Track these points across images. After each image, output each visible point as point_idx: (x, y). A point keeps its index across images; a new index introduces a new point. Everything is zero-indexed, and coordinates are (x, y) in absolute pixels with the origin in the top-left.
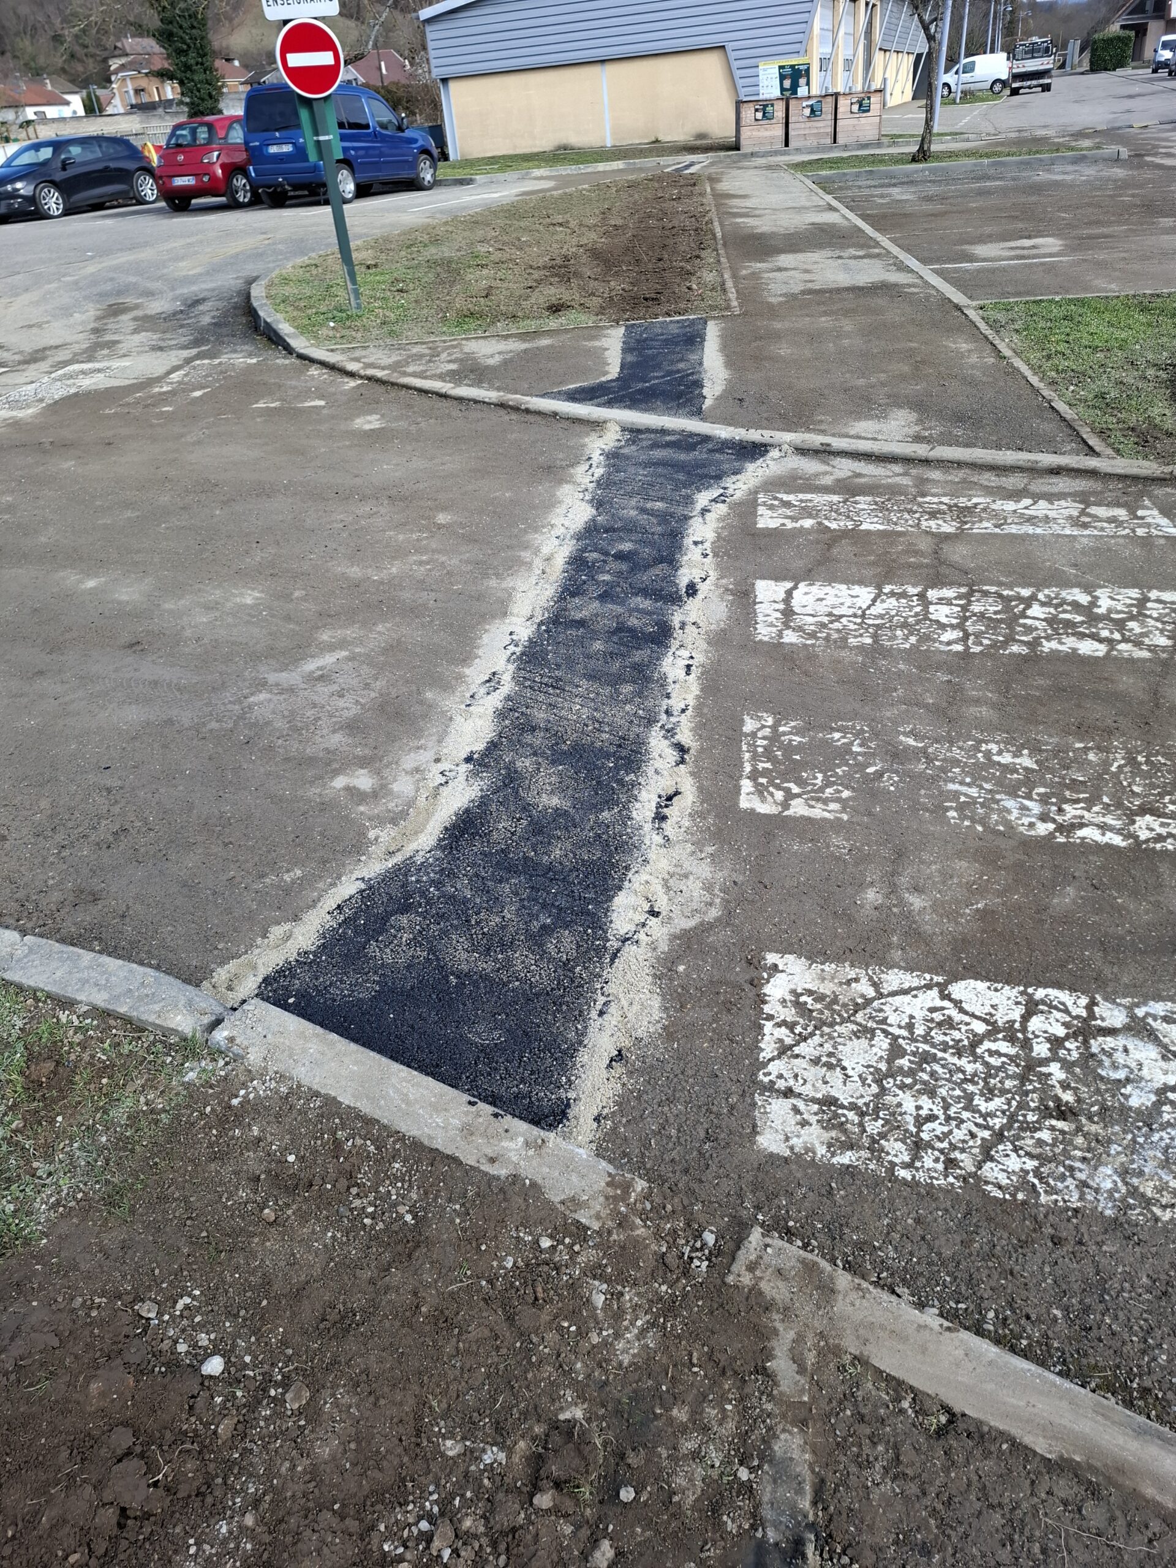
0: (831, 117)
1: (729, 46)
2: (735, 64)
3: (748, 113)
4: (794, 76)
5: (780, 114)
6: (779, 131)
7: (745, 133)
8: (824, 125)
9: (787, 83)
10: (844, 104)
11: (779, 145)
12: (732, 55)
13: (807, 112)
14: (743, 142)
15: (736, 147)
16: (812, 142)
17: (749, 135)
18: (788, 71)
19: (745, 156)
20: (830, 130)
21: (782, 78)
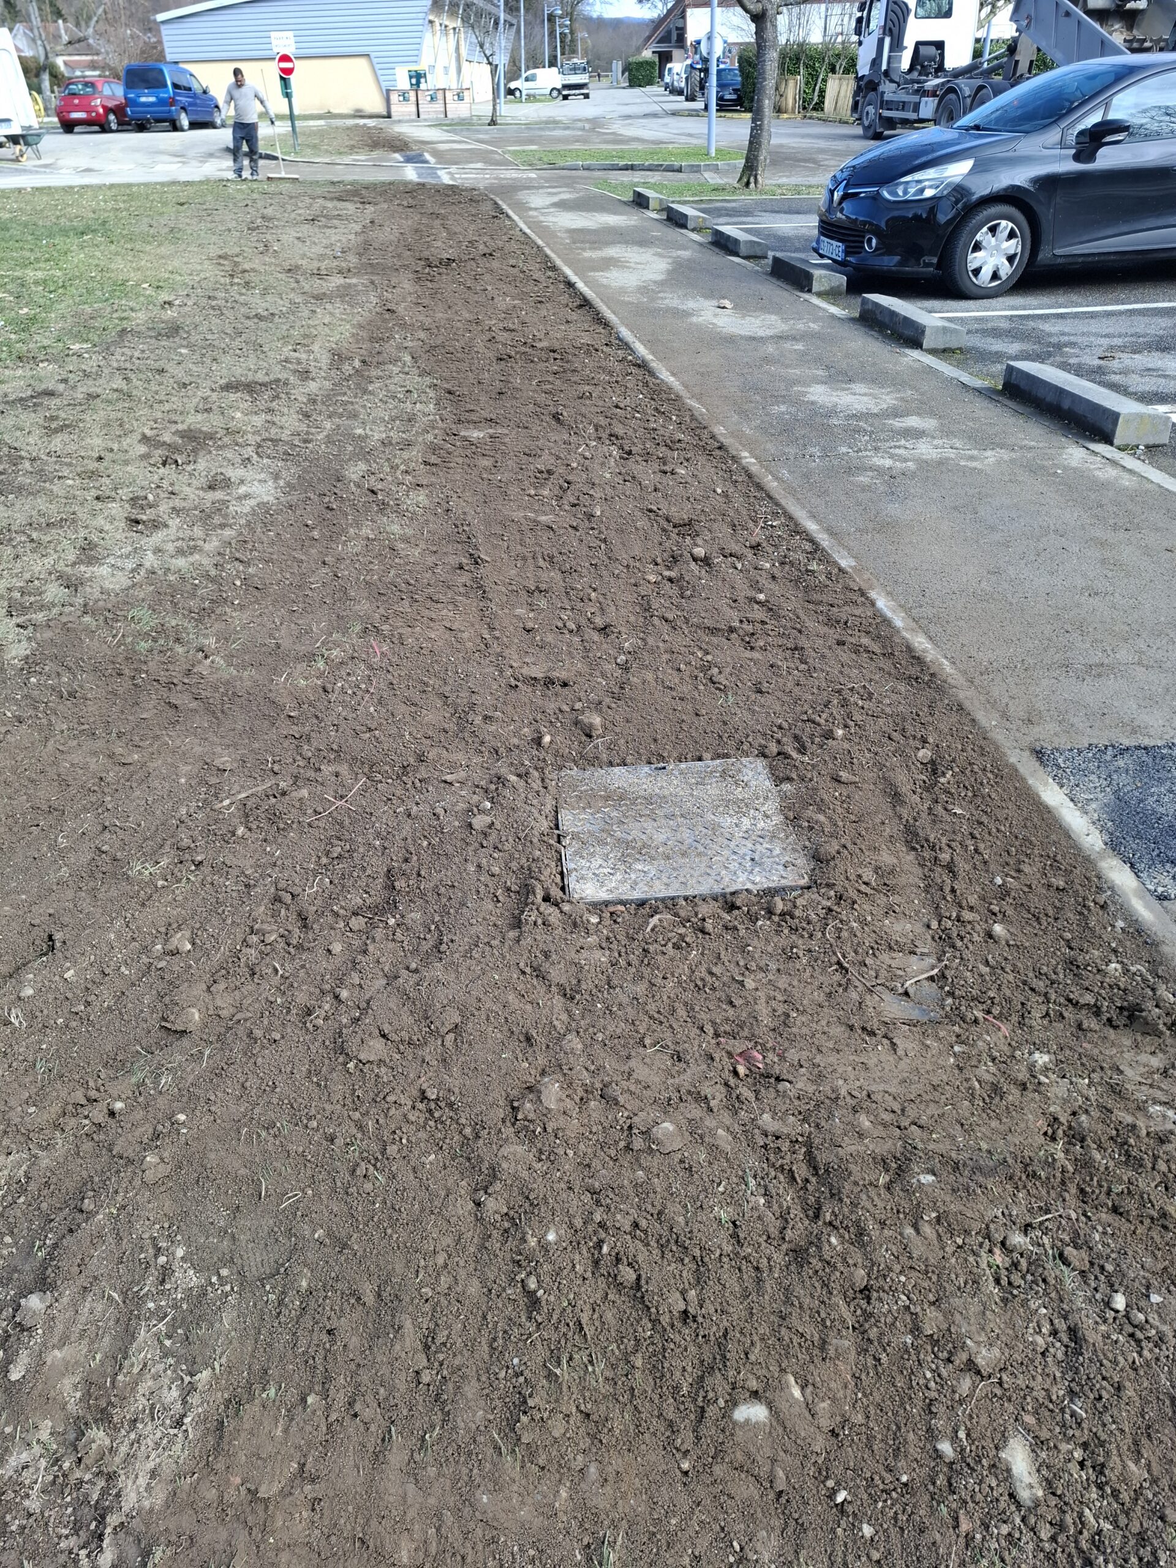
0: (442, 102)
1: (373, 55)
2: (377, 66)
3: (394, 97)
4: (418, 77)
5: (413, 98)
6: (414, 109)
7: (394, 108)
8: (438, 106)
9: (414, 81)
10: (449, 95)
11: (414, 117)
12: (375, 60)
13: (429, 98)
14: (393, 114)
15: (389, 116)
16: (433, 116)
17: (395, 109)
18: (413, 73)
19: (395, 122)
20: (443, 109)
21: (411, 77)
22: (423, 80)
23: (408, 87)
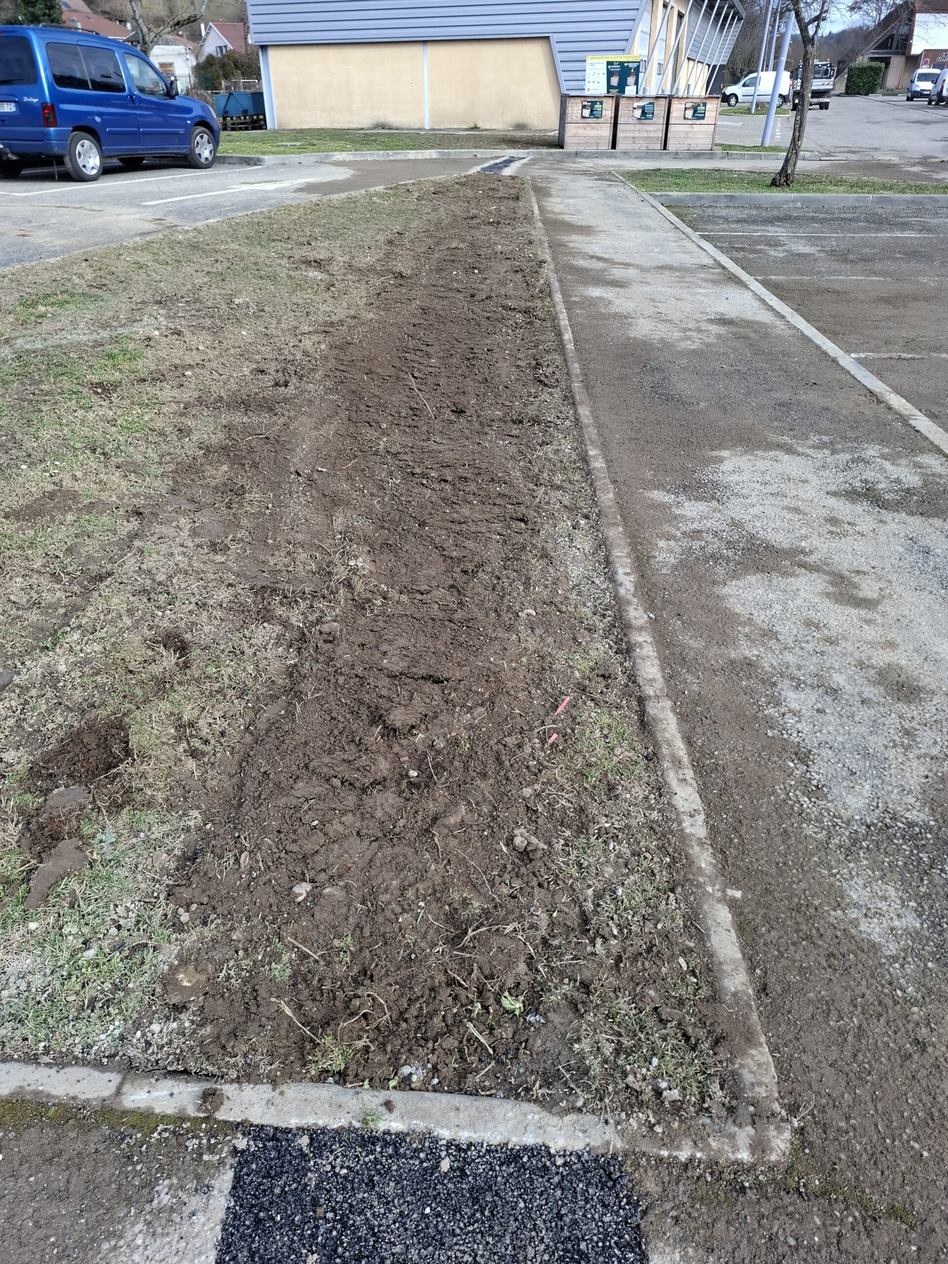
0: (662, 121)
1: (554, 38)
2: (559, 57)
3: (575, 109)
4: (622, 74)
5: (608, 113)
6: (607, 132)
7: (571, 131)
8: (655, 129)
9: (615, 81)
11: (606, 146)
12: (557, 47)
13: (638, 113)
14: (568, 140)
15: (559, 144)
16: (641, 146)
17: (573, 133)
18: (617, 68)
20: (661, 135)
21: (610, 74)
22: (631, 80)
23: (602, 90)
